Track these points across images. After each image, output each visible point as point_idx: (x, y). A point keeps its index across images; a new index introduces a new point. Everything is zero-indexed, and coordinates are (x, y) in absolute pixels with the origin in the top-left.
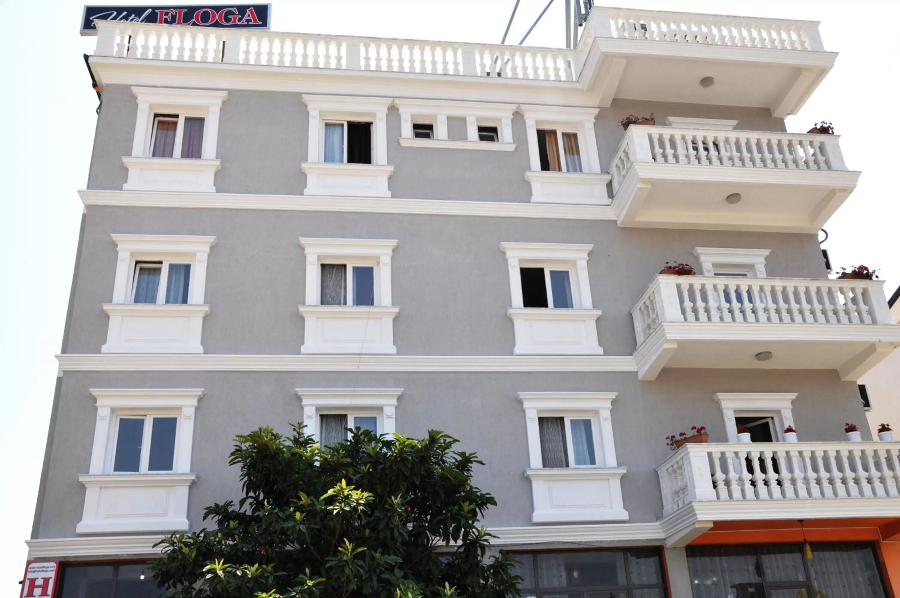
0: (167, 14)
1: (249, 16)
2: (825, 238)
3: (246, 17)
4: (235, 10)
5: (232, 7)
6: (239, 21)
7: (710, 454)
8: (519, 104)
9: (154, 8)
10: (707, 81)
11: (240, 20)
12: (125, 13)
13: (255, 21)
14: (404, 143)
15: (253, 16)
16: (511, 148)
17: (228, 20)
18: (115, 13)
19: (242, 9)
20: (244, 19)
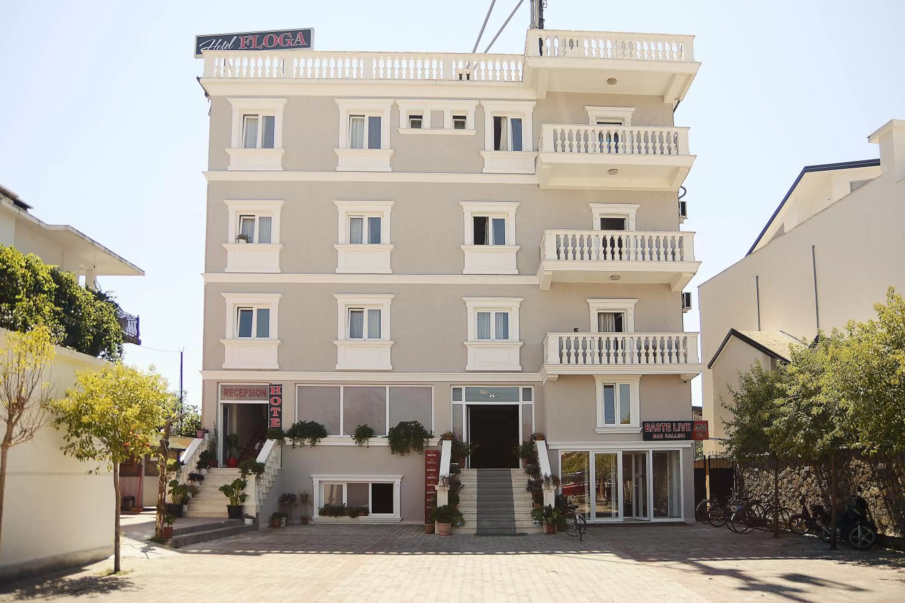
0: (246, 39)
1: (299, 39)
2: (683, 193)
3: (297, 40)
4: (289, 34)
5: (288, 32)
6: (292, 44)
7: (560, 338)
8: (480, 99)
9: (238, 35)
10: (611, 81)
11: (293, 42)
12: (220, 40)
13: (303, 43)
14: (401, 132)
15: (302, 39)
16: (473, 133)
17: (285, 43)
18: (214, 41)
19: (294, 33)
20: (296, 42)
